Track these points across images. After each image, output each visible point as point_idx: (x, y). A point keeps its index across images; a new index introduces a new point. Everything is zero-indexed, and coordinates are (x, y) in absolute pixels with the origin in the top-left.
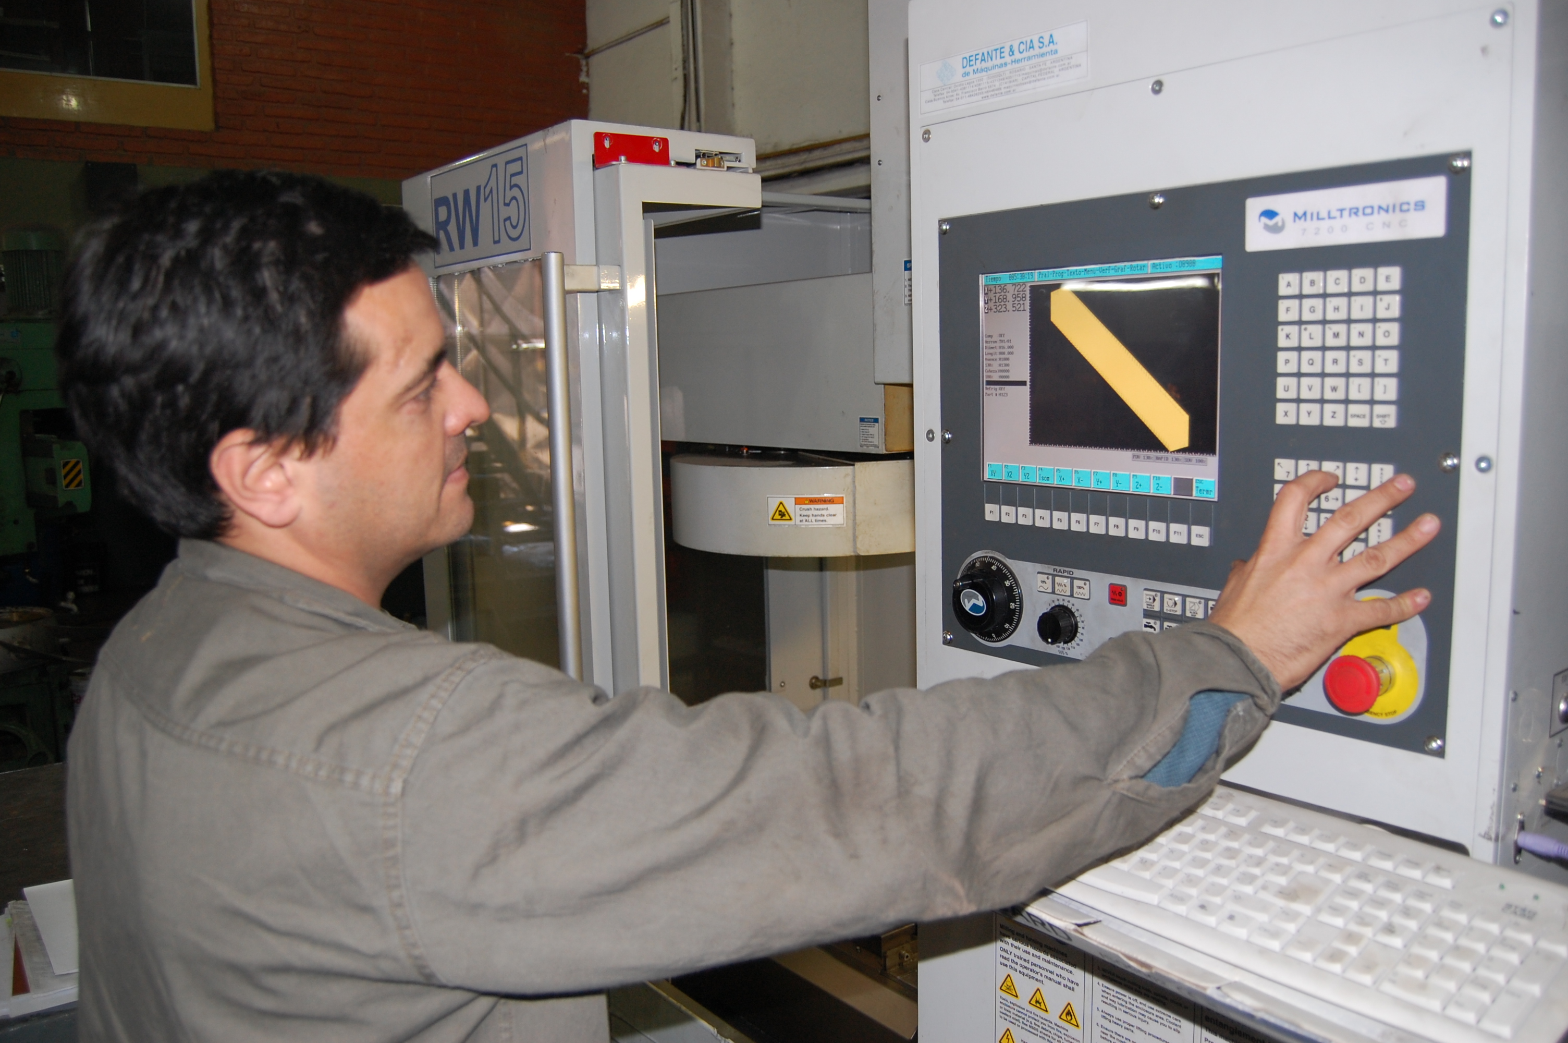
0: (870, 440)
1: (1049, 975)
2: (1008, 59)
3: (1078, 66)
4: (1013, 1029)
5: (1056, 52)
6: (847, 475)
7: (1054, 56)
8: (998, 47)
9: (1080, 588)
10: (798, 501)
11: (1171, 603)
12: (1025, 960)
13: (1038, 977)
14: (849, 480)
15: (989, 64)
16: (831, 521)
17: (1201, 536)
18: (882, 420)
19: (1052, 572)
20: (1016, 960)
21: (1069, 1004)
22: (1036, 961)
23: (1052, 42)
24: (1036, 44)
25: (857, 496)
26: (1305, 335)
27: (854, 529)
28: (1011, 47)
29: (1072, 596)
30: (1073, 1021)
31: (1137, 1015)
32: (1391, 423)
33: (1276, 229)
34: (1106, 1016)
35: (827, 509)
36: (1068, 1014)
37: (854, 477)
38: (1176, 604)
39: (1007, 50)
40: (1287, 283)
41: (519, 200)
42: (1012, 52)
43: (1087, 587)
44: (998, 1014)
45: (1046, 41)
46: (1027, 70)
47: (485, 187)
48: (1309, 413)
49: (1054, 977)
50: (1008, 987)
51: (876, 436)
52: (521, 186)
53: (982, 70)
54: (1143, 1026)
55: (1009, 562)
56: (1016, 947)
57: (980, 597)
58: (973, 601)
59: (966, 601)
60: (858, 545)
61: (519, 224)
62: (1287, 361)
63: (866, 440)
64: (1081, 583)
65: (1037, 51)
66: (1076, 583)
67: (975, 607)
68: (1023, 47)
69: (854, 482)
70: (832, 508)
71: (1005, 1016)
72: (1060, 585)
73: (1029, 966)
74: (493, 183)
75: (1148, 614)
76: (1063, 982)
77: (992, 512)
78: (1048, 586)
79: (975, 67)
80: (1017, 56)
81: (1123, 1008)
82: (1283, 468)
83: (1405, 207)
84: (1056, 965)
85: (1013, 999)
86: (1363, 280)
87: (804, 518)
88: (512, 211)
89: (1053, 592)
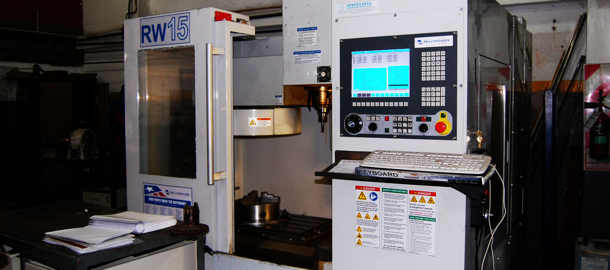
0: (279, 102)
1: (370, 209)
2: (359, 6)
3: (377, 9)
4: (360, 226)
5: (371, 6)
6: (272, 112)
7: (370, 7)
8: (357, 3)
9: (378, 118)
10: (258, 119)
11: (400, 119)
12: (364, 208)
13: (367, 211)
14: (272, 113)
15: (354, 7)
16: (267, 125)
17: (406, 104)
18: (283, 96)
19: (370, 116)
20: (361, 208)
21: (376, 215)
22: (367, 207)
23: (370, 4)
24: (366, 3)
25: (275, 118)
26: (427, 64)
27: (274, 128)
28: (360, 4)
29: (375, 120)
30: (377, 219)
31: (393, 212)
32: (444, 79)
33: (421, 44)
34: (385, 214)
35: (266, 121)
36: (376, 217)
37: (274, 112)
38: (401, 119)
39: (359, 4)
40: (423, 54)
41: (185, 28)
42: (360, 5)
43: (379, 118)
44: (356, 223)
45: (369, 3)
46: (364, 9)
47: (168, 24)
48: (428, 78)
49: (372, 210)
50: (359, 216)
51: (281, 101)
52: (187, 25)
53: (352, 8)
54: (395, 214)
55: (359, 115)
56: (361, 205)
57: (353, 123)
58: (352, 124)
59: (349, 124)
60: (275, 132)
61: (185, 34)
62: (424, 69)
63: (277, 102)
64: (378, 117)
65: (366, 5)
66: (377, 117)
67: (352, 125)
68: (363, 4)
69: (274, 114)
70: (268, 121)
71: (358, 223)
72: (372, 118)
73: (365, 209)
74: (173, 22)
75: (394, 122)
76: (374, 210)
77: (354, 104)
78: (369, 119)
79: (350, 7)
80: (361, 5)
81: (390, 211)
82: (423, 89)
83: (446, 41)
84: (372, 206)
85: (361, 219)
86: (438, 53)
87: (260, 124)
88: (182, 31)
89: (371, 120)
